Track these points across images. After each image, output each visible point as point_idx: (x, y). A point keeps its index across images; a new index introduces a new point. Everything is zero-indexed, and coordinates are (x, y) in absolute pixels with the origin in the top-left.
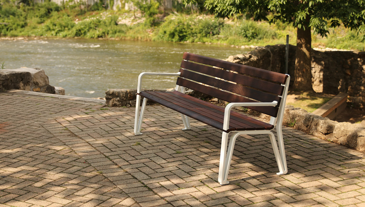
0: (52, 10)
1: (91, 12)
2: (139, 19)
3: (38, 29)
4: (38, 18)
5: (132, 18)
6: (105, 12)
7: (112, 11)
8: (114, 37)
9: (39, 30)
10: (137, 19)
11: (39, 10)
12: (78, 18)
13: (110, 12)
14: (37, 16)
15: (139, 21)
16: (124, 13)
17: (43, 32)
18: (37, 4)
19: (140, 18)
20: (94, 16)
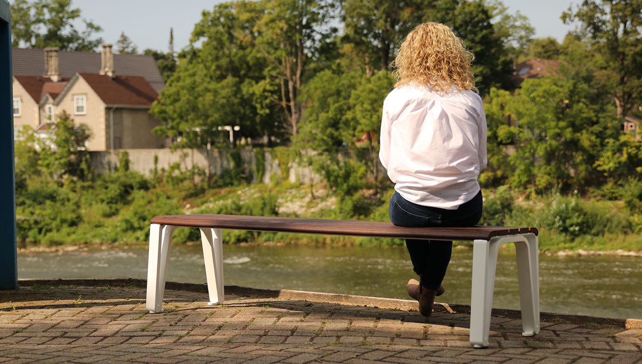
0: (132, 187)
1: (217, 190)
2: (322, 201)
3: (107, 227)
4: (105, 203)
5: (307, 199)
6: (247, 189)
7: (261, 185)
8: (273, 240)
9: (109, 230)
10: (318, 201)
11: (106, 188)
12: (190, 203)
13: (257, 189)
14: (102, 201)
15: (321, 205)
16: (287, 189)
17: (117, 234)
18: (99, 176)
19: (323, 199)
20: (224, 198)
